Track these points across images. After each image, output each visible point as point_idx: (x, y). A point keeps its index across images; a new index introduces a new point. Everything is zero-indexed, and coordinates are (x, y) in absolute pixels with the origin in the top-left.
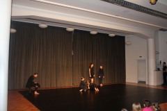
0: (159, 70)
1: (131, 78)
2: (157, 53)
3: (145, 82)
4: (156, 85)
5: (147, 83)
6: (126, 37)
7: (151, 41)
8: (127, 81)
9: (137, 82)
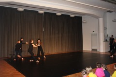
0: (106, 41)
1: (87, 47)
2: (105, 29)
3: (96, 50)
4: (104, 52)
5: (98, 51)
6: (83, 17)
7: (101, 20)
8: (84, 49)
9: (91, 50)
